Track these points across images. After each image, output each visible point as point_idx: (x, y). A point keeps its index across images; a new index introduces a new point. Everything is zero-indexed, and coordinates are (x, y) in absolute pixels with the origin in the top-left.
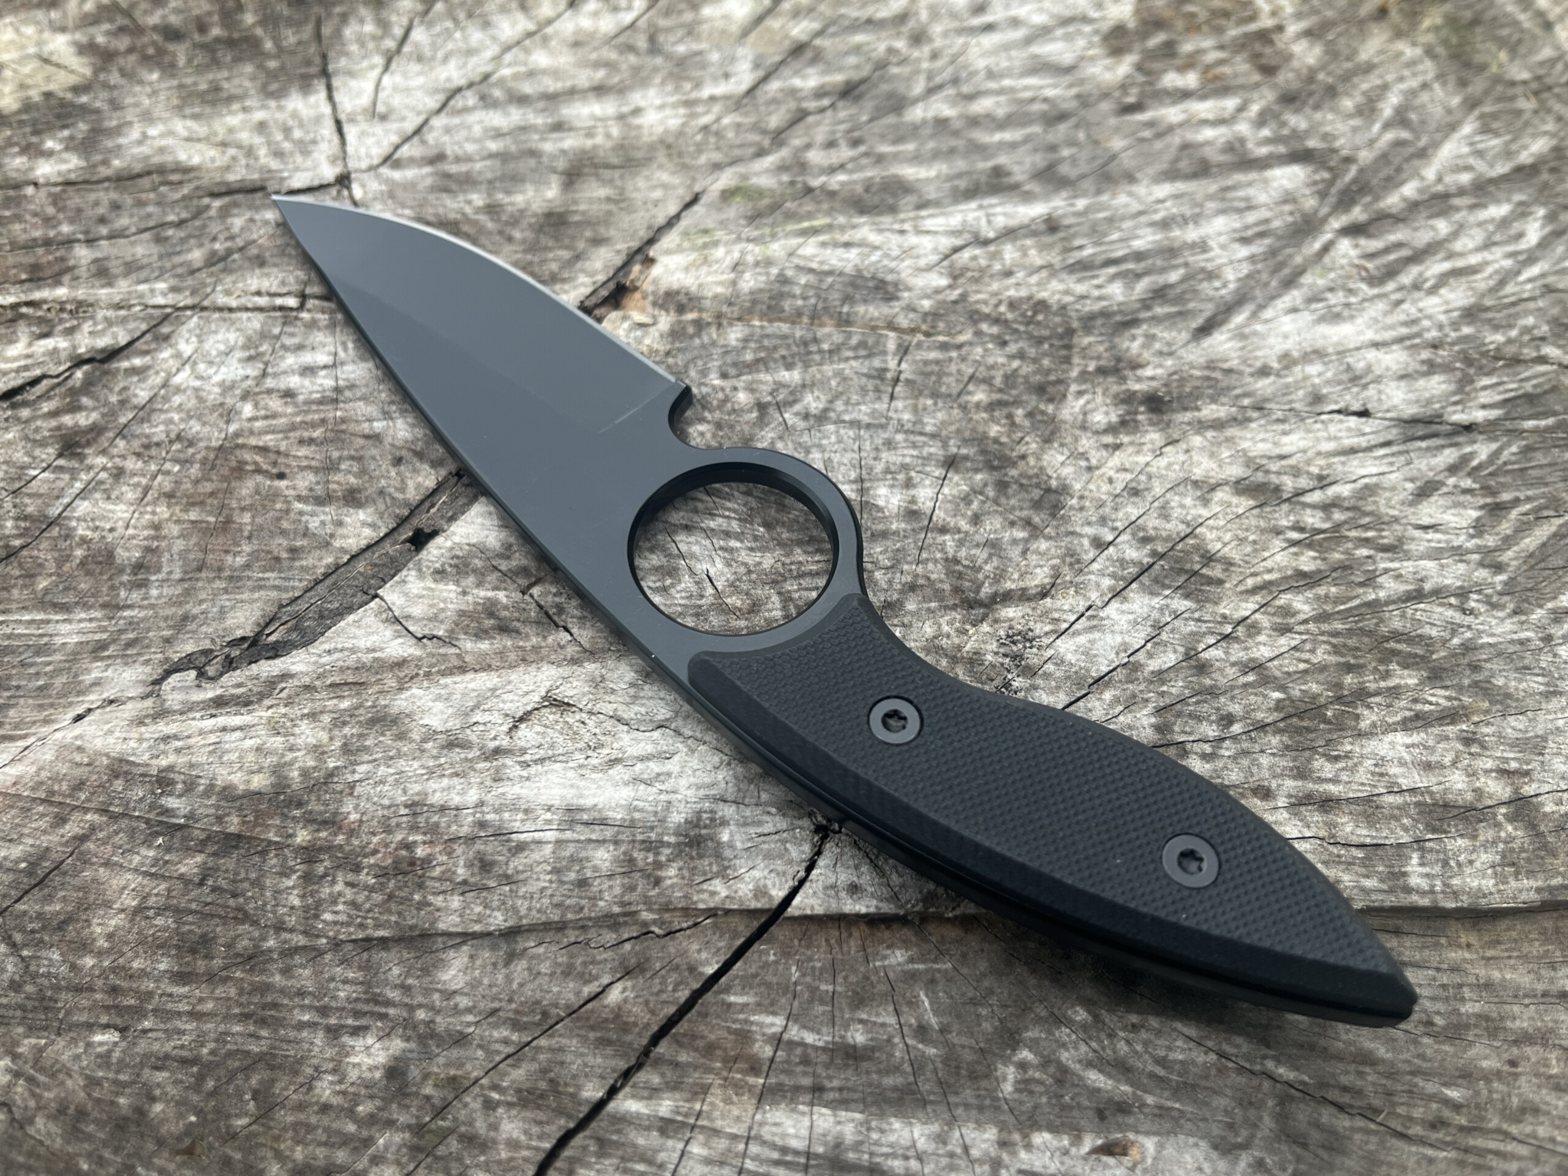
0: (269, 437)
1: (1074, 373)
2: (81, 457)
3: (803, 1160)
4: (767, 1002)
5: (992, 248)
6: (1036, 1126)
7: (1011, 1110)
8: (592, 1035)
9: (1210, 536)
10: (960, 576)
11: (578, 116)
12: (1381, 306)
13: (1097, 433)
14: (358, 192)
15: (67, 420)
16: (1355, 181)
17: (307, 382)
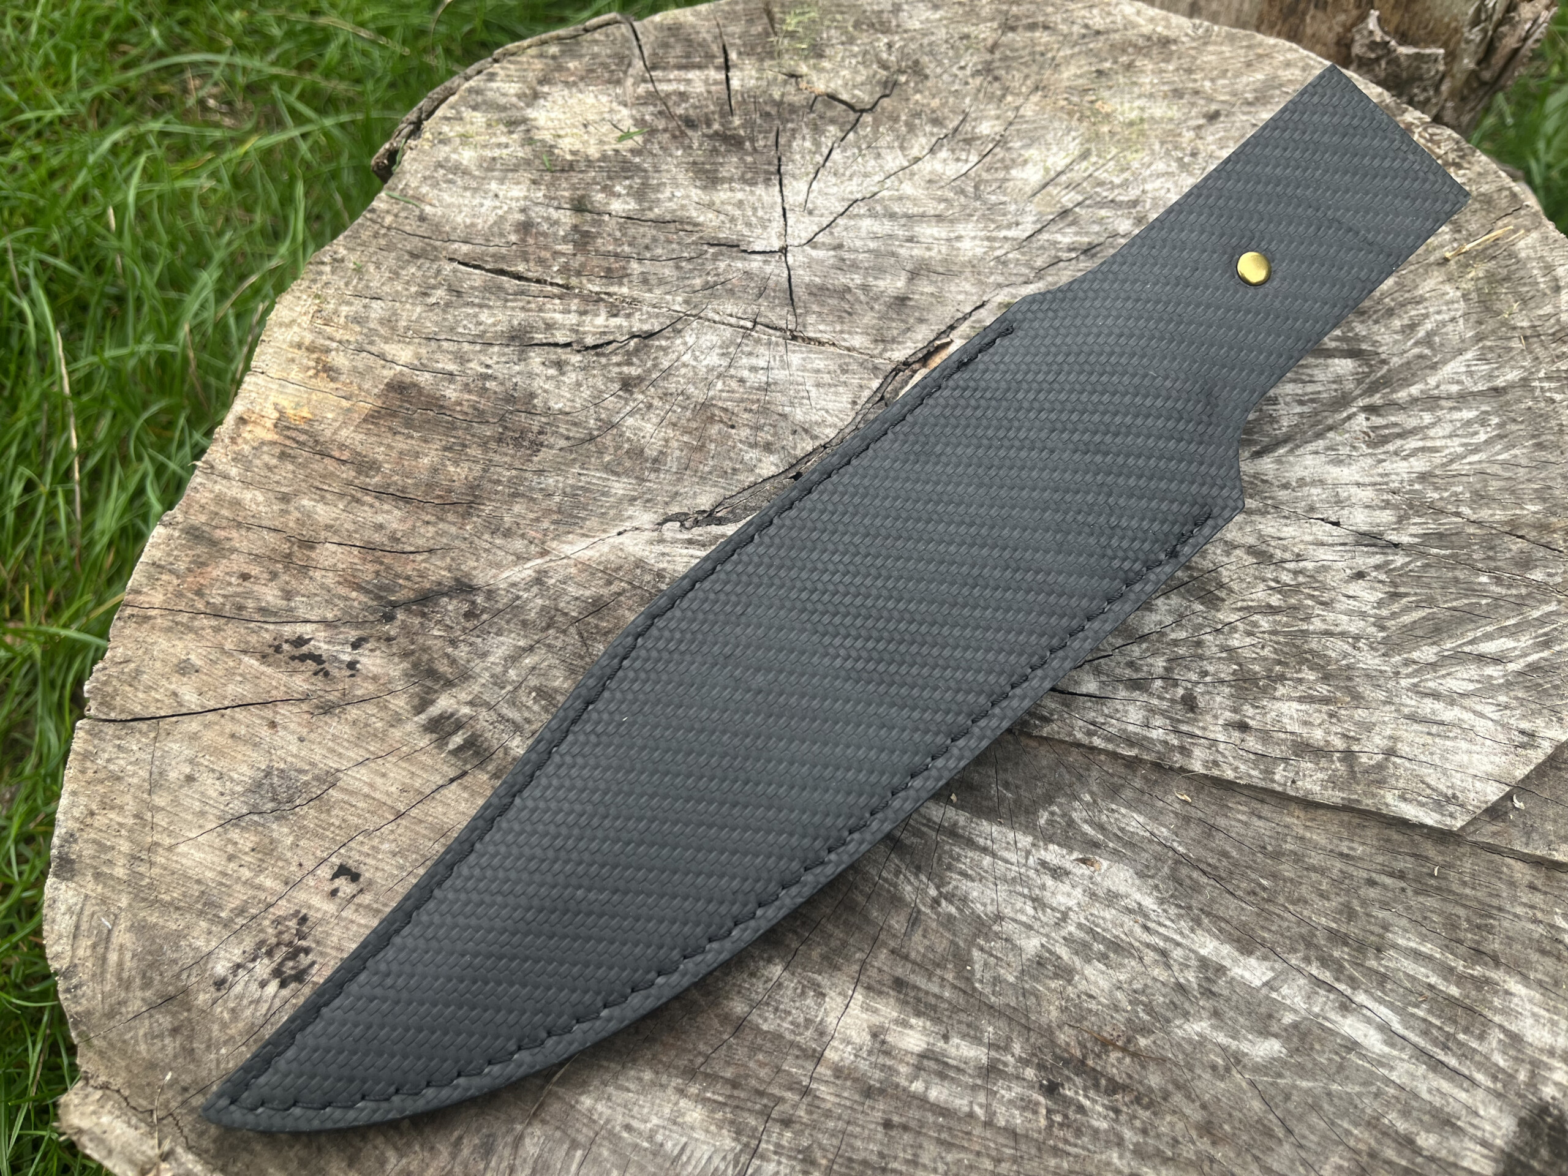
6: (1052, 842)
7: (1041, 832)
9: (1225, 573)
12: (1370, 461)
15: (625, 369)
16: (1383, 377)
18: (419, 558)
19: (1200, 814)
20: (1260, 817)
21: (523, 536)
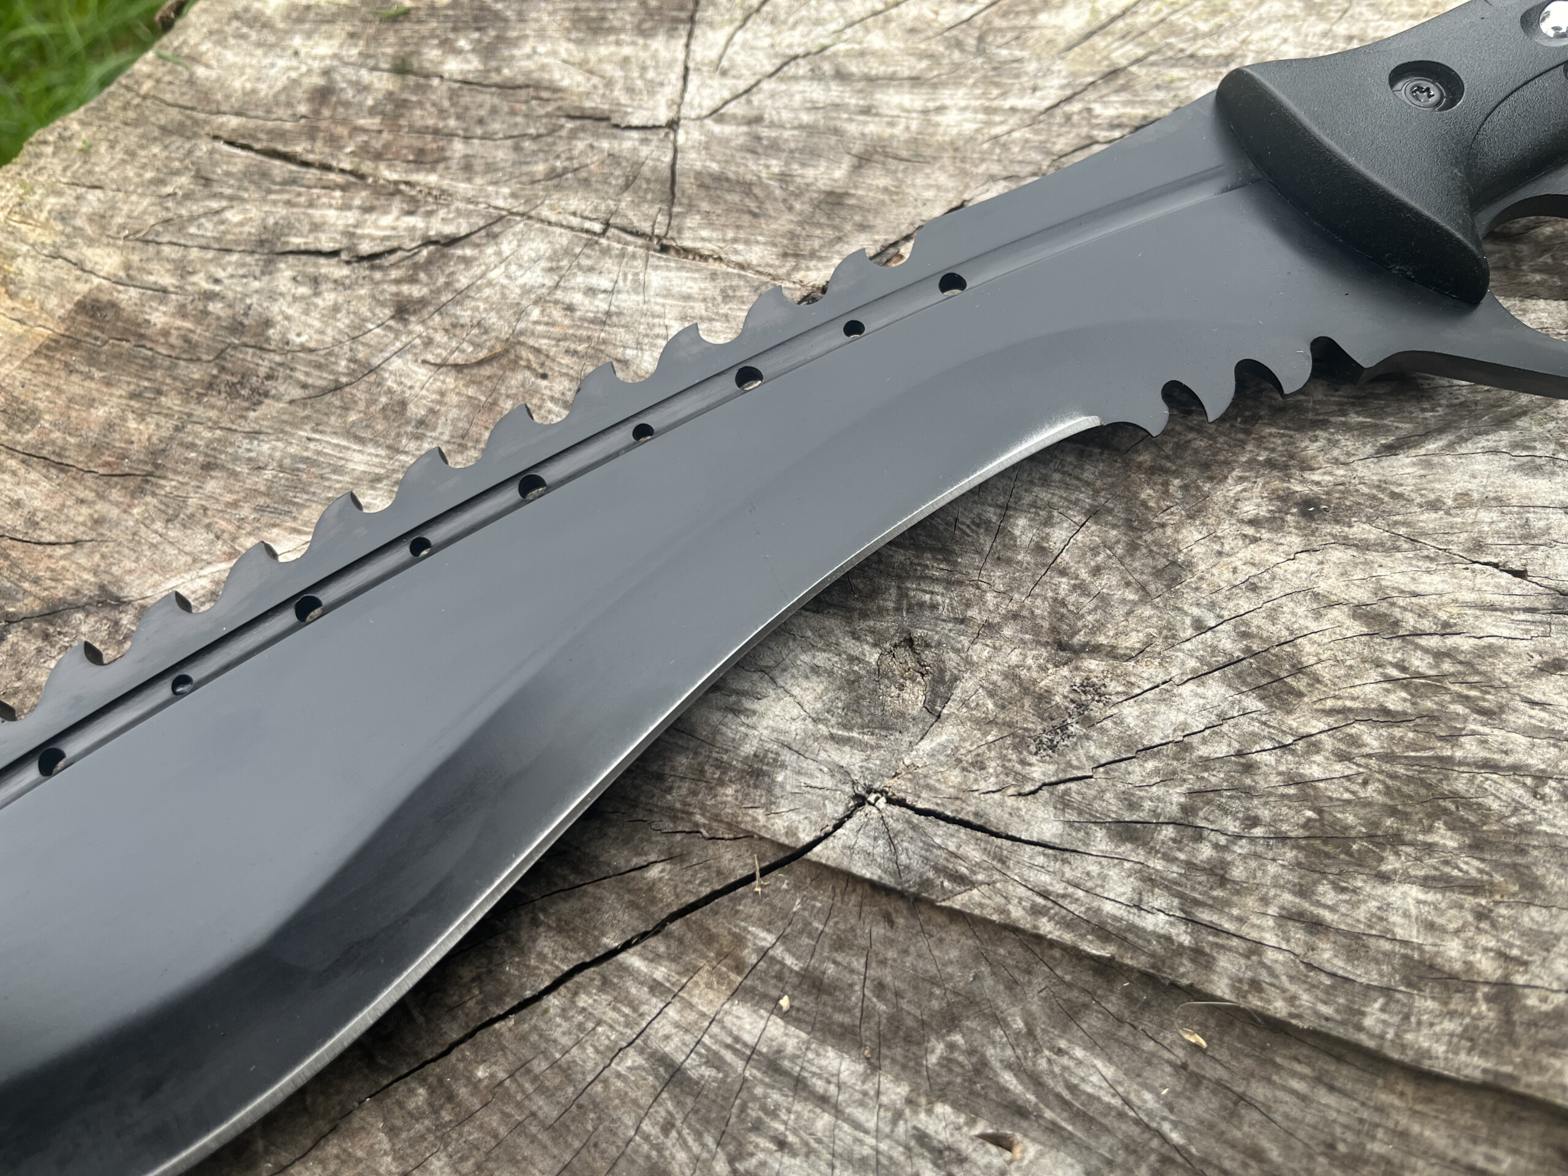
0: (545, 341)
1: (1244, 459)
2: (405, 322)
3: (748, 1052)
4: (766, 920)
6: (943, 1097)
7: (929, 1078)
8: (627, 897)
10: (1062, 618)
11: (887, 103)
13: (1241, 521)
14: (681, 137)
15: (405, 289)
17: (587, 302)
18: (59, 551)
19: (1220, 1073)
20: (1331, 1088)
21: (208, 527)
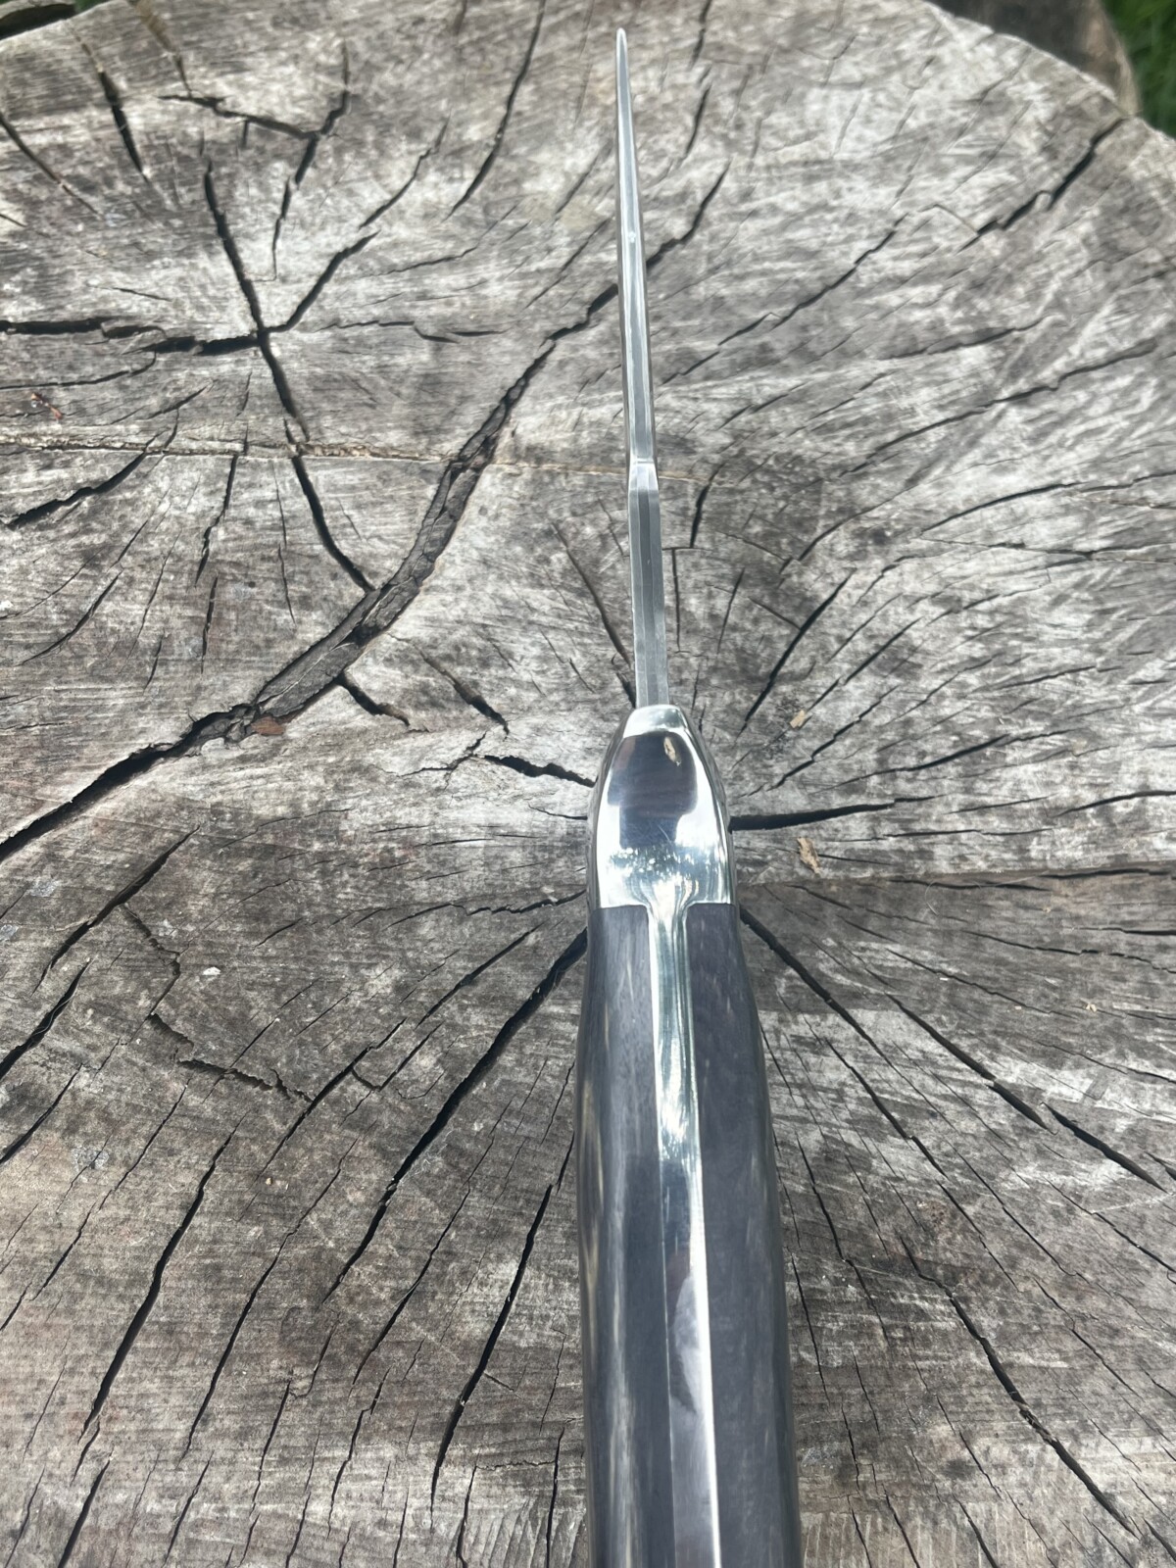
0: (239, 555)
1: (822, 512)
2: (98, 567)
5: (761, 414)
8: (520, 964)
9: (914, 634)
10: (746, 661)
11: (437, 286)
12: (1034, 460)
13: (840, 559)
14: (276, 352)
15: (84, 540)
16: (1021, 358)
17: (260, 513)
19: (961, 924)
20: (1026, 908)
